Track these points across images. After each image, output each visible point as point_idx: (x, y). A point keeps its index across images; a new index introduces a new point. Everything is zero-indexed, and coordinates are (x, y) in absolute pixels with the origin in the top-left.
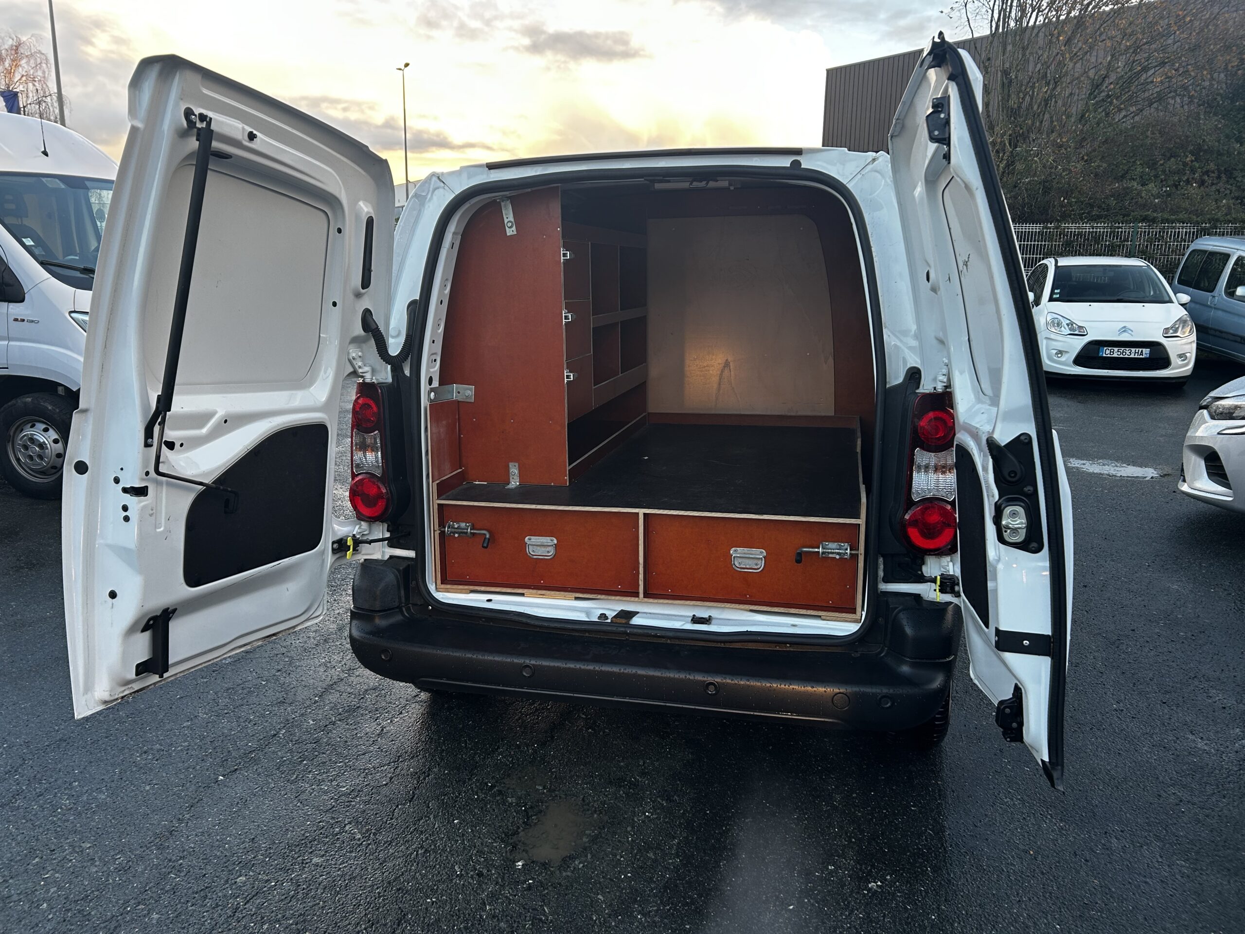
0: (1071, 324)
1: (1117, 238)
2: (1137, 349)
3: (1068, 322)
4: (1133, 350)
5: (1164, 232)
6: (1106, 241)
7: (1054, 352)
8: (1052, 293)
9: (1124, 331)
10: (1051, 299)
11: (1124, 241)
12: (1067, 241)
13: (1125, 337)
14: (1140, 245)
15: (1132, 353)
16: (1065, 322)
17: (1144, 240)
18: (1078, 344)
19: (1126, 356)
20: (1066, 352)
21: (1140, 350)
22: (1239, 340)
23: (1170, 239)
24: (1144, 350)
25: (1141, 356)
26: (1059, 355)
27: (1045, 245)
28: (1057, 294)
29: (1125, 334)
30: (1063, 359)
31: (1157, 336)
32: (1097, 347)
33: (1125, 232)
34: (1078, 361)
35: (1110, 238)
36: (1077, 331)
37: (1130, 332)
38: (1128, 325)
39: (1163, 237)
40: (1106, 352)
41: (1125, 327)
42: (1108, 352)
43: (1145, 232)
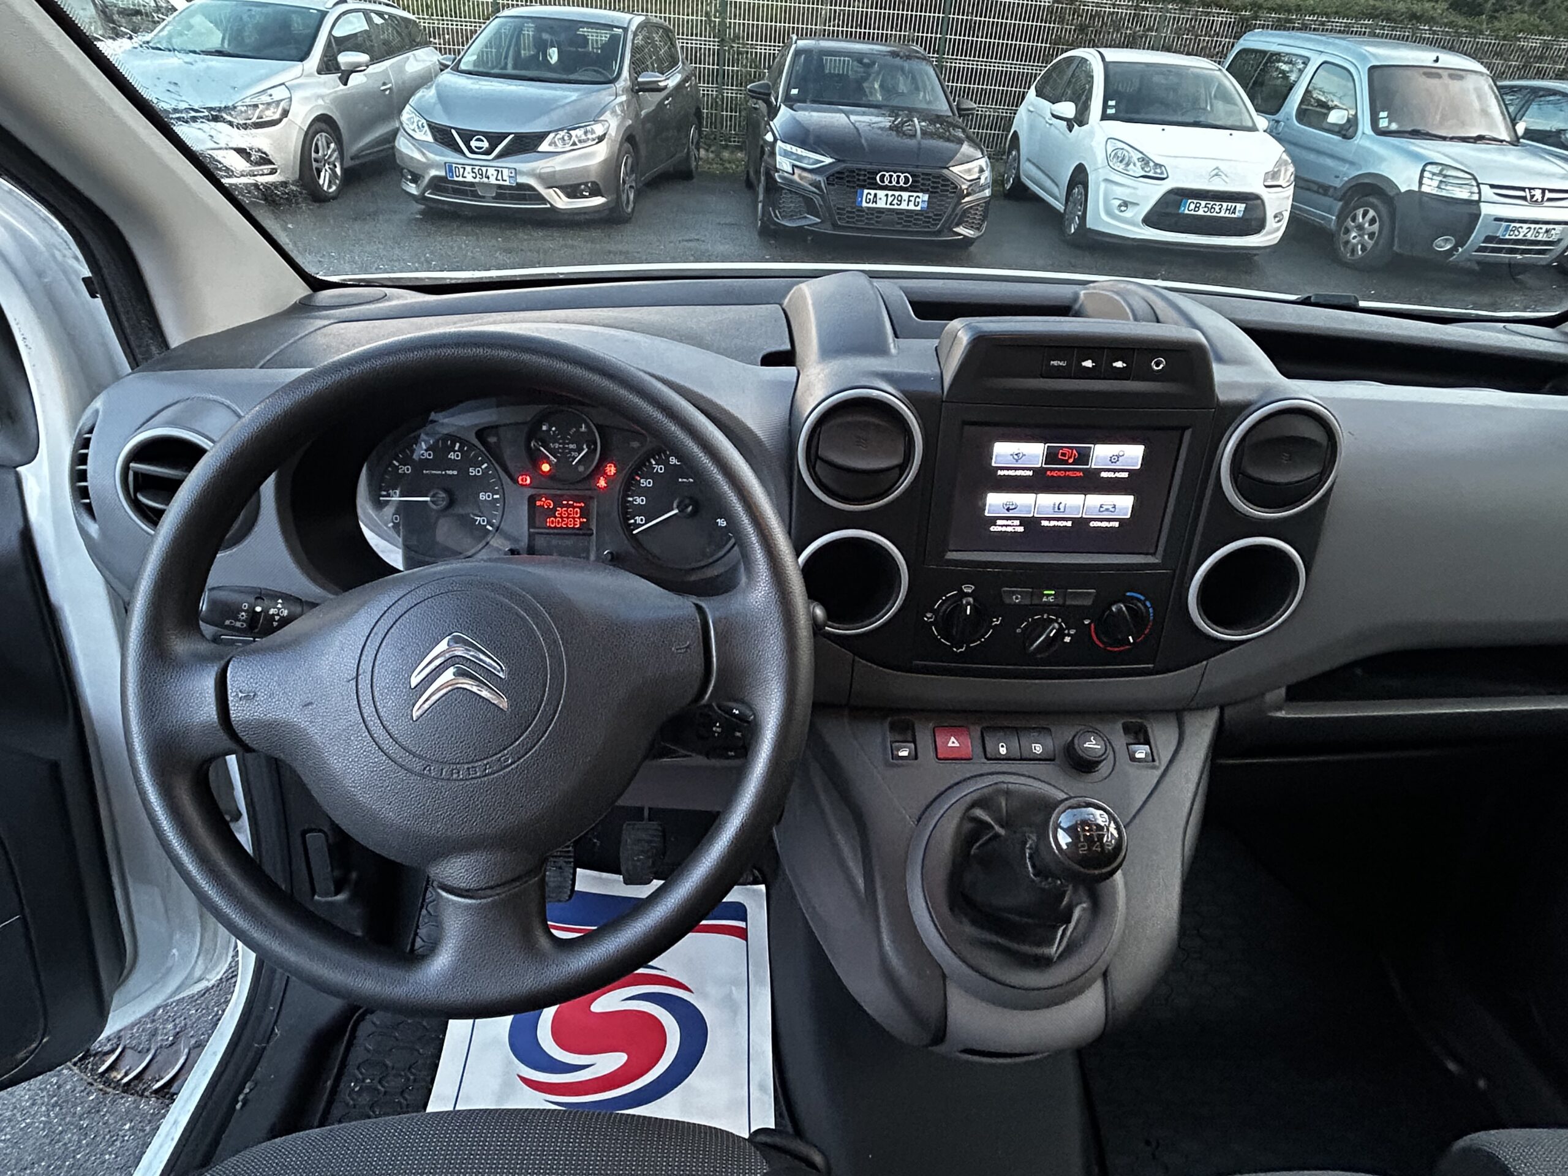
0: (1145, 161)
1: (1140, 26)
2: (1230, 204)
3: (1140, 156)
4: (1225, 205)
5: (1196, 21)
6: (1127, 28)
7: (1118, 202)
8: (1105, 106)
9: (1216, 175)
10: (1105, 117)
11: (1148, 30)
12: (1081, 25)
13: (1218, 186)
14: (1165, 37)
15: (1222, 210)
16: (1136, 156)
17: (1171, 30)
18: (1152, 194)
19: (1215, 214)
20: (1137, 204)
21: (1234, 205)
22: (1315, 188)
23: (1202, 31)
24: (1238, 205)
25: (1233, 216)
26: (1123, 208)
27: (1054, 28)
28: (1112, 107)
29: (1216, 179)
30: (1129, 214)
31: (1254, 186)
32: (1179, 198)
33: (1151, 16)
34: (1150, 220)
35: (1132, 24)
36: (1154, 172)
37: (1224, 177)
38: (1223, 166)
39: (1194, 27)
40: (1190, 208)
41: (1217, 168)
42: (1192, 206)
43: (1175, 18)
